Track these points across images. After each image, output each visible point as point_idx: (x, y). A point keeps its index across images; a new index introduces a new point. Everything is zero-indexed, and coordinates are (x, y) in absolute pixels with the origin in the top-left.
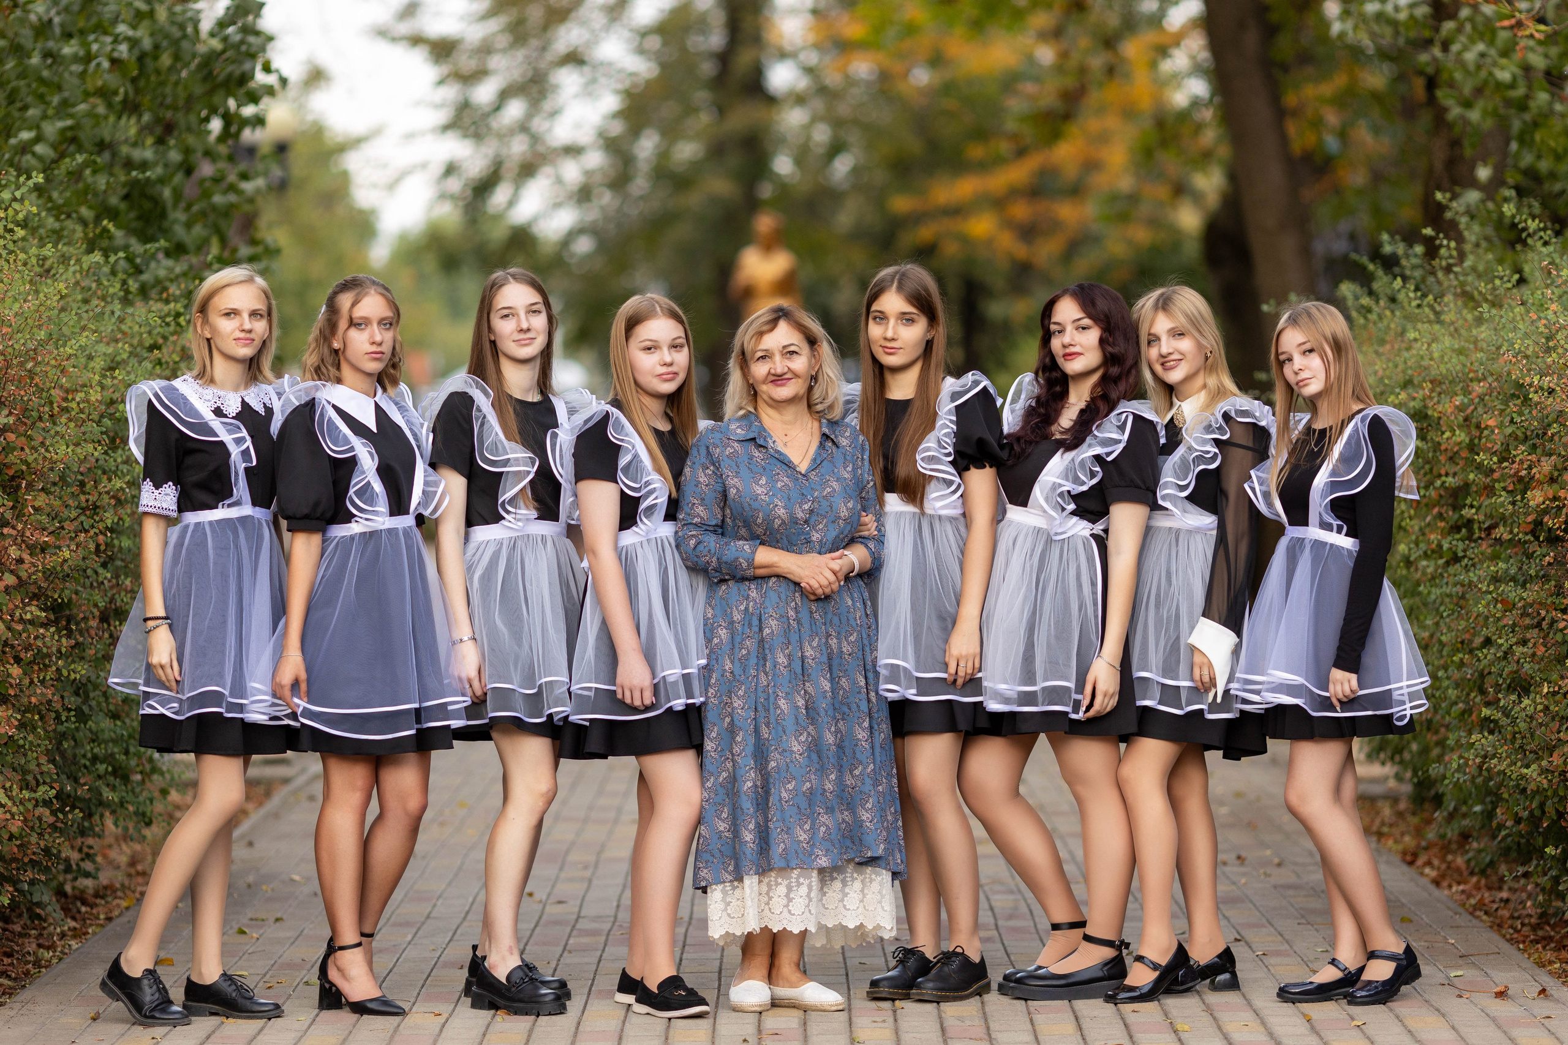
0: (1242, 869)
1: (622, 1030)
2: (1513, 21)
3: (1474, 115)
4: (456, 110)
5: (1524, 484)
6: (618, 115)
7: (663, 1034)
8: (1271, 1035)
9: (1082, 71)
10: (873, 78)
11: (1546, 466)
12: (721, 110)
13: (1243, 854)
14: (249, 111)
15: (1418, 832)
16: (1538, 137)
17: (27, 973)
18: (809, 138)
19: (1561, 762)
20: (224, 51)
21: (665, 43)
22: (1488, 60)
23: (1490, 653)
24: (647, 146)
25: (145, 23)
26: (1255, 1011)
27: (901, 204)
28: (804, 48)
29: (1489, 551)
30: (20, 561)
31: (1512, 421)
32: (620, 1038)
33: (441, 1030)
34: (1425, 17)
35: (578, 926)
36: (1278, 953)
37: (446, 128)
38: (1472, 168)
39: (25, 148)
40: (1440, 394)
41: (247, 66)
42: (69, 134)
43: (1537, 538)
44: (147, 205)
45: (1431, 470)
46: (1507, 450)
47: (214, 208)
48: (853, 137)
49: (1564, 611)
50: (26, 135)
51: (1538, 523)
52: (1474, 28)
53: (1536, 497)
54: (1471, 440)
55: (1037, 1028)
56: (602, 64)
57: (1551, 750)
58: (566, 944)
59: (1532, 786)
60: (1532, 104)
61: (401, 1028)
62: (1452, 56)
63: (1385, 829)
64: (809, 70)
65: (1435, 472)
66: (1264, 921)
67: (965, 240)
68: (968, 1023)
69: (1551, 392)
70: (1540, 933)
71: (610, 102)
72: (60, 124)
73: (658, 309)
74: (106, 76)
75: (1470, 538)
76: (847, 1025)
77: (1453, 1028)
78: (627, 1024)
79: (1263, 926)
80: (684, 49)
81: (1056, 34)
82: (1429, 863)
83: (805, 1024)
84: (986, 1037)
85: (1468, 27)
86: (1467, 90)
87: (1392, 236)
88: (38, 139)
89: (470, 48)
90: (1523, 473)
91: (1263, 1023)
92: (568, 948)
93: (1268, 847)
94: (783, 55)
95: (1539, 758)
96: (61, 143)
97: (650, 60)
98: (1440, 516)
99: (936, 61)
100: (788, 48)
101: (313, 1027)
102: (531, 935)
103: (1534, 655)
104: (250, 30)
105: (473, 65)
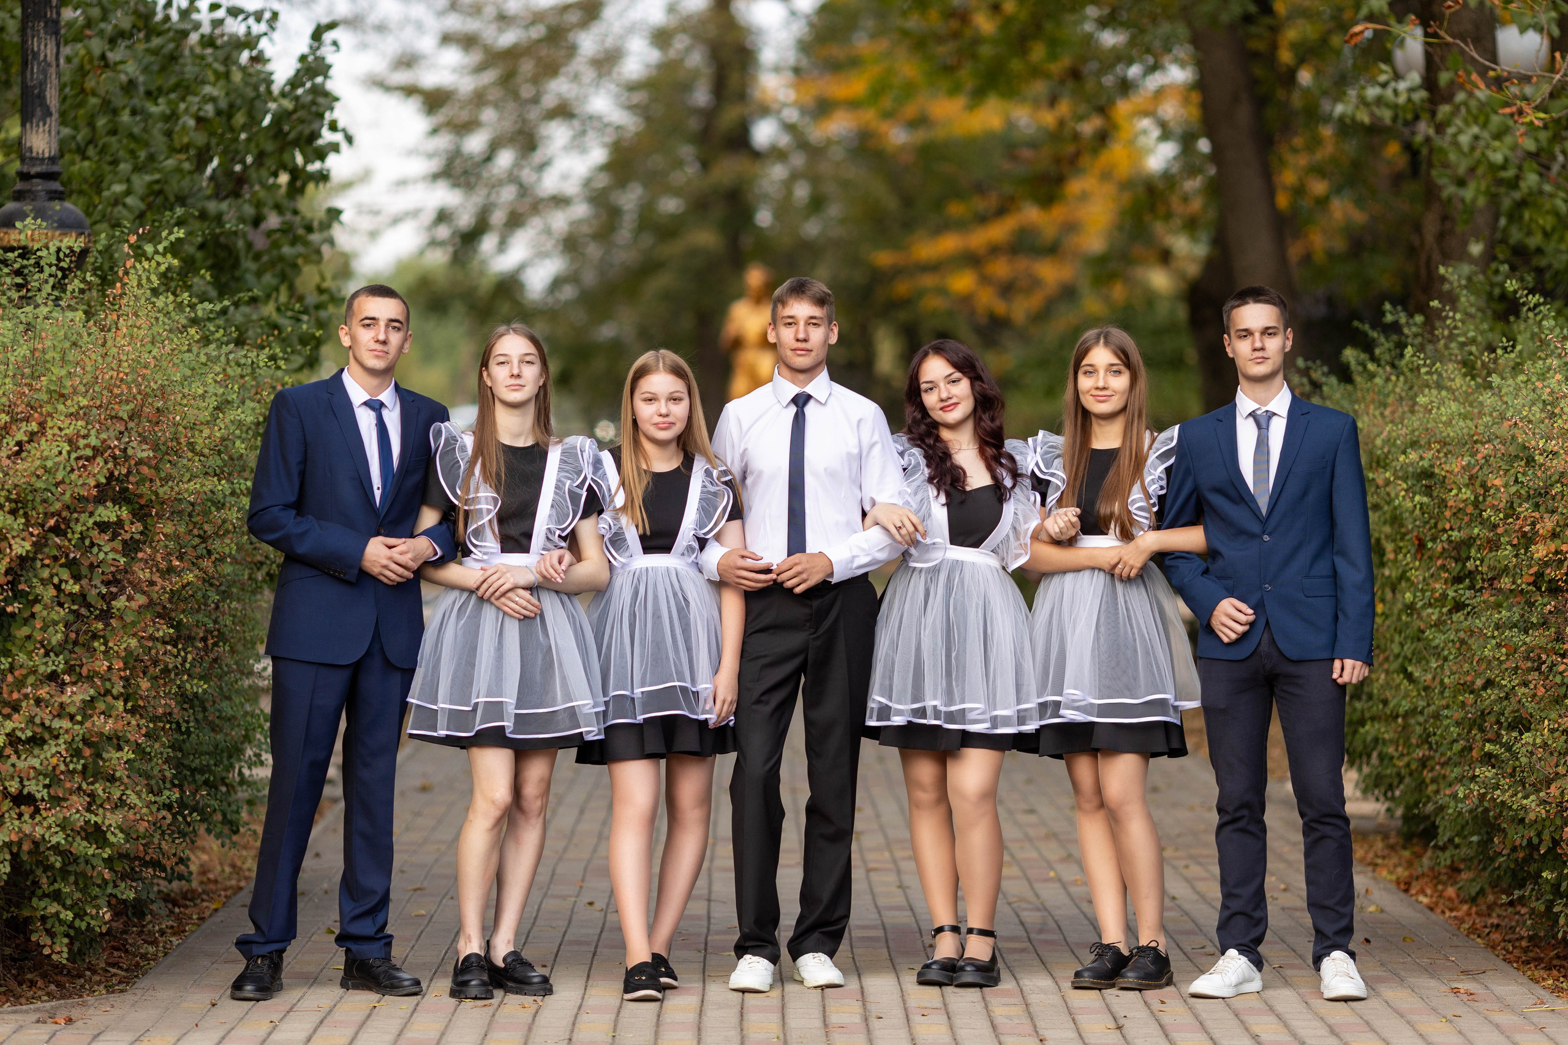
2: (1514, 109)
3: (1468, 194)
4: (447, 159)
5: (1528, 540)
6: (604, 168)
8: (1294, 1035)
11: (1548, 524)
12: (705, 165)
14: (315, 167)
15: (1410, 864)
16: (1527, 215)
17: (137, 965)
18: (790, 193)
19: (1557, 794)
20: (295, 111)
21: (652, 101)
22: (1482, 143)
23: (1491, 694)
24: (630, 199)
25: (222, 83)
27: (884, 258)
28: (786, 106)
29: (1492, 599)
30: (152, 583)
31: (1516, 481)
34: (1423, 101)
36: (1292, 967)
37: (436, 177)
38: (1465, 244)
39: (117, 201)
40: (1446, 455)
41: (315, 126)
42: (157, 187)
43: (1539, 589)
44: (223, 254)
45: (1436, 525)
46: (1512, 507)
47: (282, 259)
48: (835, 194)
49: (1563, 656)
50: (118, 188)
51: (1540, 575)
52: (1469, 111)
53: (1540, 551)
54: (1476, 498)
56: (590, 117)
57: (1549, 782)
59: (1532, 816)
60: (1523, 184)
62: (1448, 138)
63: (1379, 861)
64: (789, 127)
65: (1440, 526)
67: (948, 295)
68: (1017, 1022)
69: (1555, 454)
70: (1531, 954)
71: (598, 155)
72: (148, 178)
73: (663, 365)
74: (192, 134)
75: (1472, 587)
77: (1460, 1032)
80: (670, 104)
81: (1052, 101)
82: (1422, 892)
85: (1463, 110)
86: (1462, 170)
87: (1394, 305)
88: (128, 193)
89: (463, 98)
90: (1527, 529)
91: (1286, 1026)
94: (766, 112)
95: (1538, 791)
96: (148, 195)
97: (635, 114)
98: (1443, 567)
99: (918, 123)
100: (771, 105)
103: (1534, 695)
104: (320, 92)
105: (464, 116)
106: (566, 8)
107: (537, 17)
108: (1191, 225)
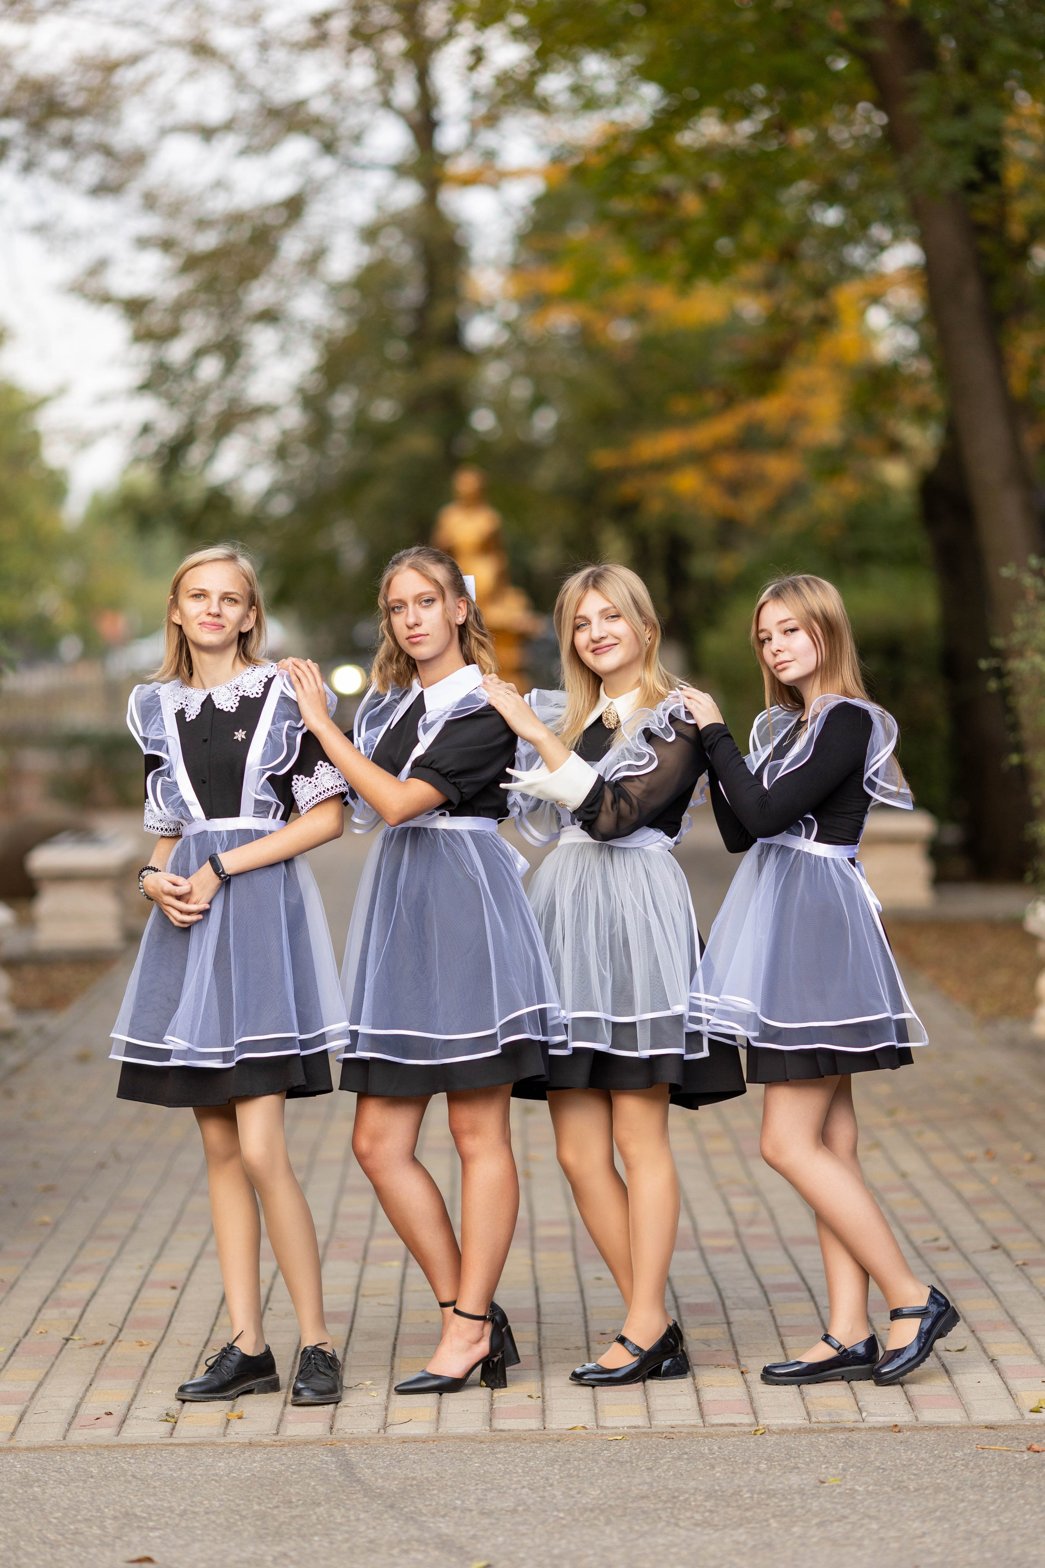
4: (152, 370)
6: (314, 372)
7: (388, 1363)
9: (793, 322)
10: (574, 332)
12: (417, 366)
18: (508, 393)
21: (364, 299)
24: (344, 402)
26: (1020, 1330)
27: (604, 458)
28: (502, 301)
33: (150, 1361)
37: (140, 387)
48: (555, 391)
56: (296, 320)
61: (107, 1359)
64: (507, 325)
67: (669, 497)
80: (382, 306)
81: (769, 285)
83: (539, 1350)
84: (734, 1363)
89: (164, 307)
94: (482, 309)
97: (347, 316)
99: (638, 314)
100: (486, 301)
101: (13, 1359)
105: (166, 323)
106: (269, 207)
107: (236, 219)
108: (922, 414)
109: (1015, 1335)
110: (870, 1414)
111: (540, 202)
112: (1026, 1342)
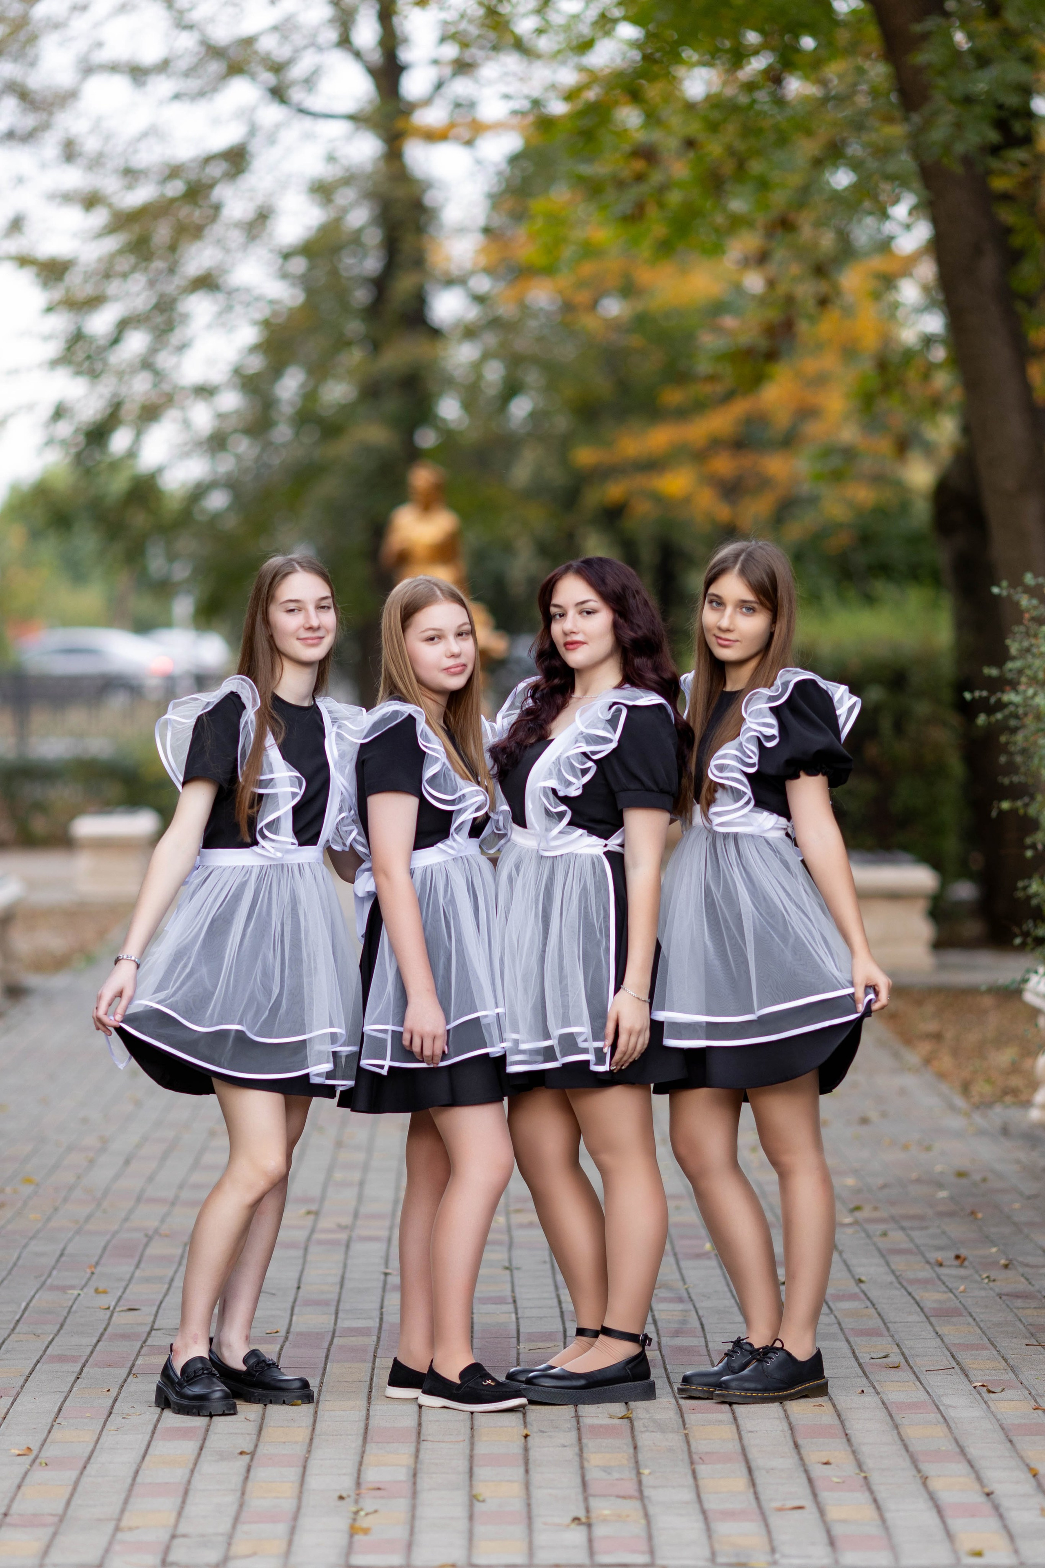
0: (962, 1272)
1: (189, 1482)
4: (67, 341)
6: (254, 349)
7: (239, 1487)
9: (790, 300)
10: (553, 308)
12: (376, 346)
13: (963, 1252)
18: (479, 377)
21: (311, 268)
24: (290, 386)
27: (586, 456)
28: (473, 273)
32: (186, 1492)
35: (149, 1342)
37: (55, 363)
48: (533, 377)
55: (701, 1483)
56: (237, 290)
58: (133, 1365)
64: (479, 299)
66: (986, 1341)
67: (658, 498)
68: (616, 1475)
71: (247, 334)
73: (438, 592)
76: (467, 1476)
78: (196, 1474)
79: (984, 1348)
80: (334, 273)
81: (762, 258)
83: (415, 1475)
84: (637, 1494)
89: (85, 269)
92: (134, 1371)
93: (994, 1244)
94: (450, 282)
97: (293, 285)
99: (628, 289)
100: (455, 271)
102: (92, 1353)
105: (89, 290)
106: (209, 160)
107: (174, 172)
109: (962, 1468)
110: (784, 1556)
111: (514, 160)
112: (973, 1476)
